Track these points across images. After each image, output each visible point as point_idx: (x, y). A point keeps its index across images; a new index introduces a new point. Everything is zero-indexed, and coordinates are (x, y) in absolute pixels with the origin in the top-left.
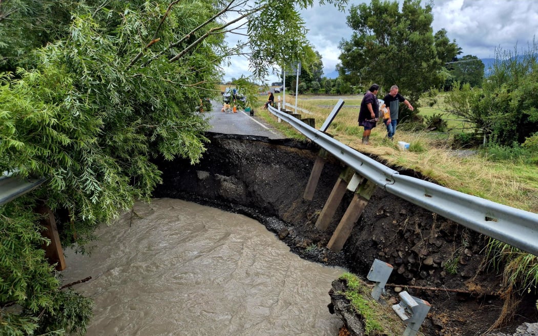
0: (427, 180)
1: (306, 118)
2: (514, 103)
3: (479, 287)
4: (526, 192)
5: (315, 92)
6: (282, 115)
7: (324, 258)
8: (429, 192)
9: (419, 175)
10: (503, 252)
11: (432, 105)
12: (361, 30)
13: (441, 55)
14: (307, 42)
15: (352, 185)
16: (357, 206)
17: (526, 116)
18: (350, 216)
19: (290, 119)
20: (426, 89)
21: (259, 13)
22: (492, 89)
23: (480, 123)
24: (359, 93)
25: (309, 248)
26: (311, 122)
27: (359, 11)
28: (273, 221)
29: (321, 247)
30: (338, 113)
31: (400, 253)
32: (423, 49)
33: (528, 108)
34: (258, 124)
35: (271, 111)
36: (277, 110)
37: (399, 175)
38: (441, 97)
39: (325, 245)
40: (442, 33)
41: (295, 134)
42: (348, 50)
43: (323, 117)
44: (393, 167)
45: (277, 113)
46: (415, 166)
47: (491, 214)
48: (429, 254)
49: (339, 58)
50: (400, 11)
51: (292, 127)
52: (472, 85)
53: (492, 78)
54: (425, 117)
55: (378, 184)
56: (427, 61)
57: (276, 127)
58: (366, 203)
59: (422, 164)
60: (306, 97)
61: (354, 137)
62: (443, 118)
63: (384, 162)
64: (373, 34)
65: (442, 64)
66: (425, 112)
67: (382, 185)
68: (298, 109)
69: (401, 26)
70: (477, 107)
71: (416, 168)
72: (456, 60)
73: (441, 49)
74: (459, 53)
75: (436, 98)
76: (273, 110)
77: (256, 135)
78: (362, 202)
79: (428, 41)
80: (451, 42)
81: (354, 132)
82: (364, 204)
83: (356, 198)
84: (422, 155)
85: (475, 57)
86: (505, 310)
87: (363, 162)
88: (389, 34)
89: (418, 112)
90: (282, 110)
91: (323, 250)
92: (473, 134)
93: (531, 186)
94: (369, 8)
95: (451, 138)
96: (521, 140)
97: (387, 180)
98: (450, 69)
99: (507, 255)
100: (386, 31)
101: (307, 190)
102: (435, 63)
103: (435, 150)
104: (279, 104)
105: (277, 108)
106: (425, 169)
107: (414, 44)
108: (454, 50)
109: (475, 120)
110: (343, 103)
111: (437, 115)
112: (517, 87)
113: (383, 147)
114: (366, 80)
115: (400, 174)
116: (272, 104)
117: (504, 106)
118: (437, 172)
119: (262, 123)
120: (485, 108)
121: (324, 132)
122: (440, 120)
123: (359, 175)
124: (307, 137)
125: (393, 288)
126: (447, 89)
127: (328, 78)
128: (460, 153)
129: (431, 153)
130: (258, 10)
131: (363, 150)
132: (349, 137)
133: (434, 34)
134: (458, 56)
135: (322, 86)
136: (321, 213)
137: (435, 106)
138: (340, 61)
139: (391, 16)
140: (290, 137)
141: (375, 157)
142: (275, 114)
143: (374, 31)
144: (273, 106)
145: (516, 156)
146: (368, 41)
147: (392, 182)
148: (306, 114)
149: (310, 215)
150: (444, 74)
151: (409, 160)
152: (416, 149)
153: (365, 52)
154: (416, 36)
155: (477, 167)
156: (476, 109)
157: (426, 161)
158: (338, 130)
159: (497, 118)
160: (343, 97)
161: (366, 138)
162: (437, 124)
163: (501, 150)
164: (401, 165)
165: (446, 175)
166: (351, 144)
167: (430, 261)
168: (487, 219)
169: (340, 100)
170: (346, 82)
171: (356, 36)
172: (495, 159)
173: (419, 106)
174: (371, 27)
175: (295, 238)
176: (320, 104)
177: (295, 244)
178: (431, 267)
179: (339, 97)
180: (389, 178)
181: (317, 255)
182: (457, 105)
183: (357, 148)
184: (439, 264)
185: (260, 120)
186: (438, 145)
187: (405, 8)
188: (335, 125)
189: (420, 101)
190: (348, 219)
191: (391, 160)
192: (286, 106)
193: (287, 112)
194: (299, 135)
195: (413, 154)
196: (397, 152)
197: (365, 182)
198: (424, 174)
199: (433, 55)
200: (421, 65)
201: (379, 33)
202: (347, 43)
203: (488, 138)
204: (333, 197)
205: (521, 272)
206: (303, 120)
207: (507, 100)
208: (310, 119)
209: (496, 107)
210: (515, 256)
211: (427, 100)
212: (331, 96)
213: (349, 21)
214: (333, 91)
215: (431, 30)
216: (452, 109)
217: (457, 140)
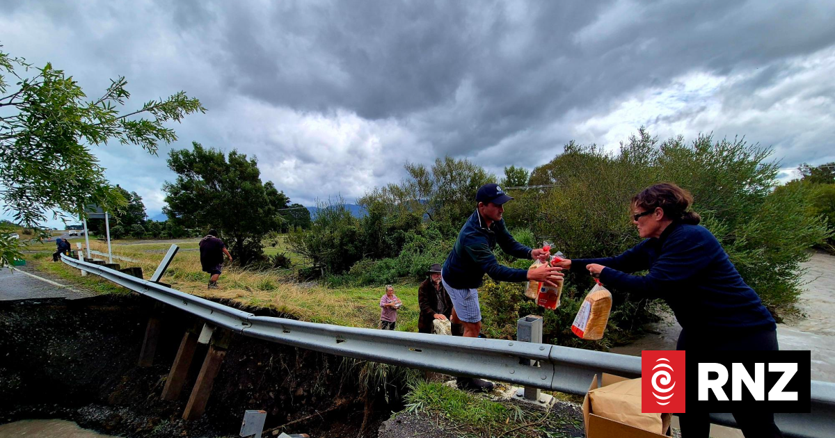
0: (282, 317)
1: (128, 267)
2: (337, 241)
3: (344, 400)
4: (359, 309)
5: (139, 236)
6: (88, 267)
7: (182, 432)
8: (286, 328)
9: (274, 313)
10: (355, 363)
11: (274, 245)
12: (187, 175)
13: (273, 203)
14: (106, 182)
15: (204, 337)
16: (214, 359)
17: (347, 250)
18: (208, 372)
19: (101, 270)
20: (266, 232)
21: (14, 140)
22: (319, 231)
23: (316, 259)
24: (197, 236)
25: (158, 428)
26: (137, 272)
27: (181, 157)
28: (91, 410)
29: (175, 420)
30: (174, 259)
31: (271, 394)
32: (257, 197)
33: (346, 245)
34: (43, 282)
35: (68, 263)
36: (77, 261)
37: (255, 317)
38: (281, 238)
39: (180, 416)
40: (269, 184)
41: (112, 289)
42: (176, 194)
43: (154, 264)
44: (248, 309)
45: (78, 264)
46: (269, 304)
47: (340, 336)
48: (299, 385)
49: (165, 201)
50: (227, 161)
51: (107, 280)
52: (303, 228)
53: (317, 222)
54: (270, 256)
55: (235, 330)
56: (262, 207)
57: (80, 282)
58: (224, 353)
59: (276, 301)
60: (125, 241)
61: (198, 283)
62: (286, 256)
63: (237, 306)
64: (201, 179)
65: (276, 210)
66: (269, 251)
67: (239, 331)
68: (114, 257)
69: (231, 175)
70: (311, 245)
71: (271, 306)
72: (287, 207)
73: (272, 198)
74: (288, 202)
75: (276, 239)
76: (71, 261)
77: (41, 297)
78: (219, 353)
79: (259, 190)
80: (279, 192)
81: (197, 278)
82: (222, 355)
83: (211, 351)
84: (273, 293)
85: (302, 206)
86: (366, 411)
87: (213, 310)
88: (220, 181)
89: (263, 252)
90: (85, 260)
91: (178, 423)
92: (313, 268)
93: (361, 303)
94: (193, 155)
95: (296, 273)
96: (348, 270)
97: (243, 324)
98: (283, 214)
99: (358, 365)
100: (216, 178)
101: (141, 355)
102: (269, 209)
103: (284, 286)
104: (80, 253)
105: (78, 258)
106: (279, 305)
107: (247, 192)
108: (283, 199)
109: (311, 256)
110: (178, 248)
111: (280, 254)
112: (336, 230)
113: (233, 290)
114: (202, 223)
115: (256, 315)
116: (67, 254)
117: (330, 244)
118: (291, 306)
119: (50, 279)
120: (318, 246)
121: (157, 282)
122: (284, 258)
123: (211, 324)
124: (132, 291)
125: (271, 432)
126: (284, 231)
127: (154, 221)
128: (305, 285)
129: (282, 289)
130: (10, 137)
131: (211, 296)
132: (192, 284)
133: (263, 184)
134: (288, 204)
135: (147, 230)
136: (167, 379)
137: (277, 246)
138: (167, 204)
139: (219, 165)
140: (105, 293)
141: (226, 302)
142: (75, 266)
143: (203, 177)
144: (70, 256)
145: (347, 282)
146: (197, 186)
147: (249, 325)
148: (128, 262)
149: (152, 386)
150: (280, 218)
151: (262, 299)
152: (267, 287)
153: (196, 196)
154: (247, 185)
155: (322, 295)
156: (311, 247)
157: (278, 297)
158: (177, 277)
159: (326, 252)
160: (178, 240)
161: (213, 283)
162: (282, 262)
163: (336, 278)
164: (255, 305)
165: (298, 308)
166: (196, 291)
167: (301, 392)
168: (338, 342)
169: (173, 245)
170: (179, 225)
171: (182, 180)
172: (333, 286)
173: (262, 247)
174: (198, 173)
175: (132, 421)
176: (147, 249)
177: (133, 430)
178: (302, 397)
179: (172, 240)
180: (245, 321)
181: (171, 432)
182: (296, 245)
183: (203, 295)
184: (309, 391)
185: (48, 276)
186: (287, 281)
187: (231, 160)
188: (172, 272)
189: (262, 242)
190: (206, 376)
191: (245, 302)
192: (93, 255)
193: (96, 263)
194: (120, 289)
195: (265, 292)
196: (248, 293)
197: (218, 330)
198: (279, 310)
199: (266, 202)
200: (257, 211)
201: (208, 179)
202: (172, 186)
203: (324, 270)
204: (182, 356)
205: (370, 376)
206: (124, 271)
207: (331, 239)
208: (134, 268)
209: (324, 244)
210: (363, 364)
211: (269, 241)
212: (161, 239)
213: (171, 164)
214: (164, 234)
215: (260, 181)
216: (292, 248)
217: (301, 274)
